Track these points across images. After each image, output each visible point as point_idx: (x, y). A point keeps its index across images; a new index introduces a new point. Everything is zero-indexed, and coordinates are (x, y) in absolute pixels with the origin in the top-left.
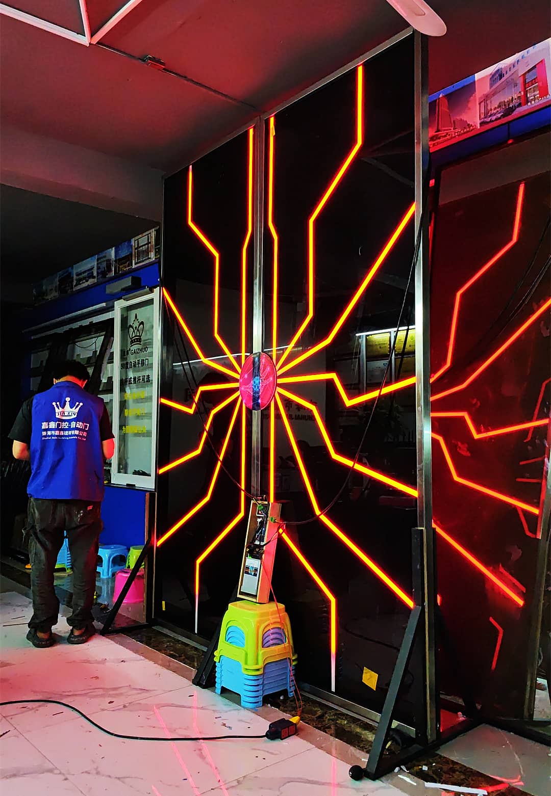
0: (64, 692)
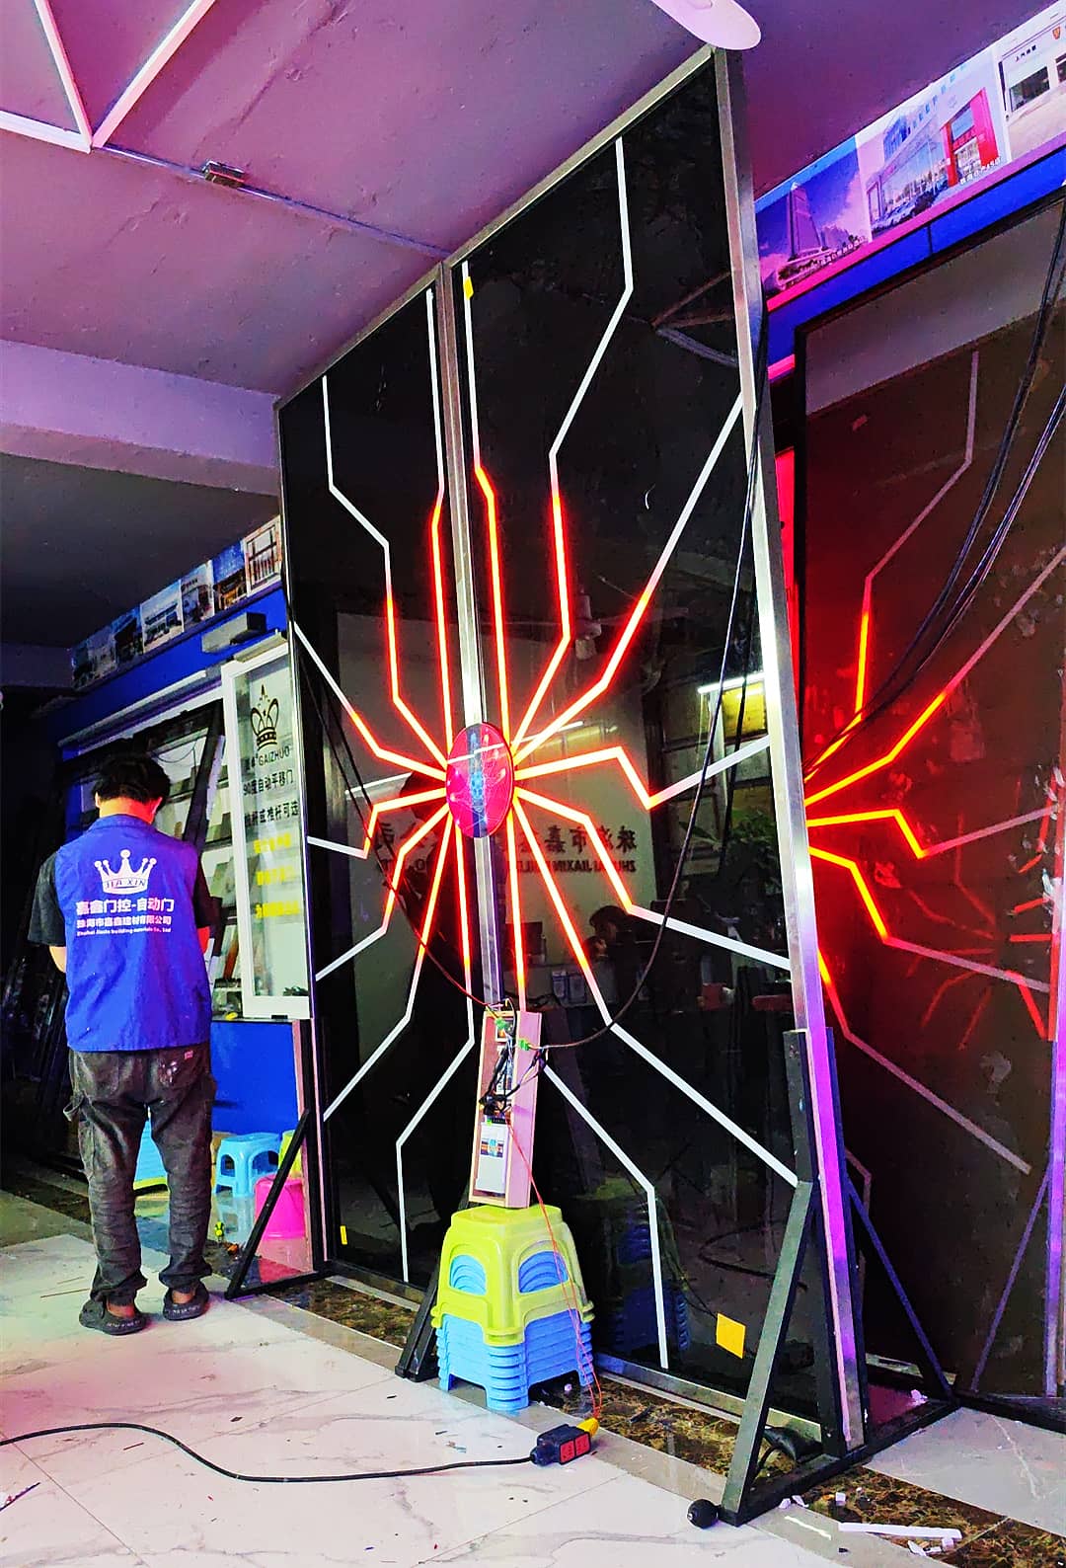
0: (146, 1407)
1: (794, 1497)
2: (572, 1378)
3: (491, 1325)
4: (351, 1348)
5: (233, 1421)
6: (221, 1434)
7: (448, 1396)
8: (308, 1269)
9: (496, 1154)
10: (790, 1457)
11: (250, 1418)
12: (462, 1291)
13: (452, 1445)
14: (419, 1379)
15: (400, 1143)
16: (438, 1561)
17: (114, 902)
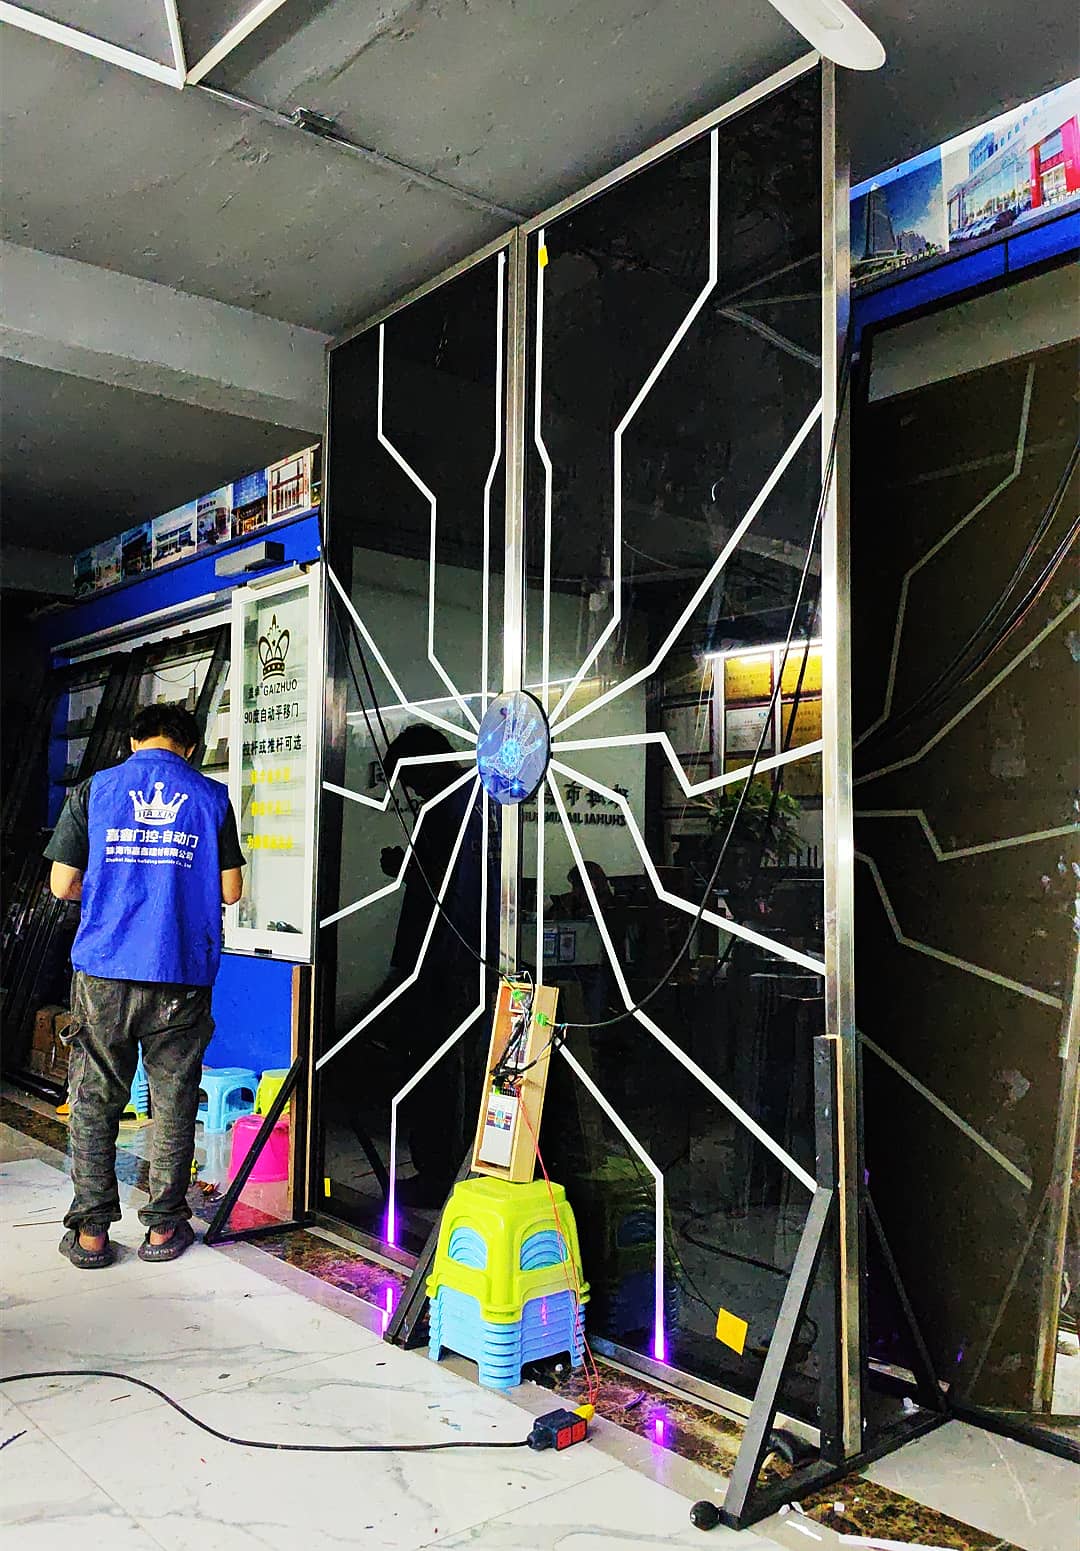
0: (130, 1355)
1: (793, 1503)
2: (564, 1357)
3: (489, 1300)
4: (336, 1308)
5: (220, 1378)
6: (209, 1391)
7: (437, 1366)
8: (288, 1218)
9: (502, 1126)
10: (788, 1460)
11: (239, 1376)
12: (459, 1263)
13: (446, 1421)
14: (407, 1347)
15: (396, 1100)
16: (439, 1546)
17: (144, 831)
